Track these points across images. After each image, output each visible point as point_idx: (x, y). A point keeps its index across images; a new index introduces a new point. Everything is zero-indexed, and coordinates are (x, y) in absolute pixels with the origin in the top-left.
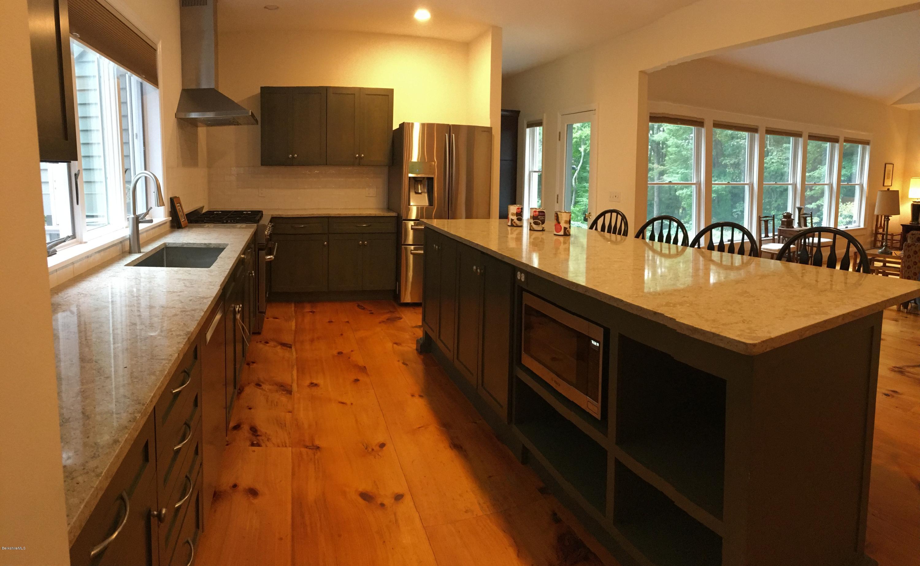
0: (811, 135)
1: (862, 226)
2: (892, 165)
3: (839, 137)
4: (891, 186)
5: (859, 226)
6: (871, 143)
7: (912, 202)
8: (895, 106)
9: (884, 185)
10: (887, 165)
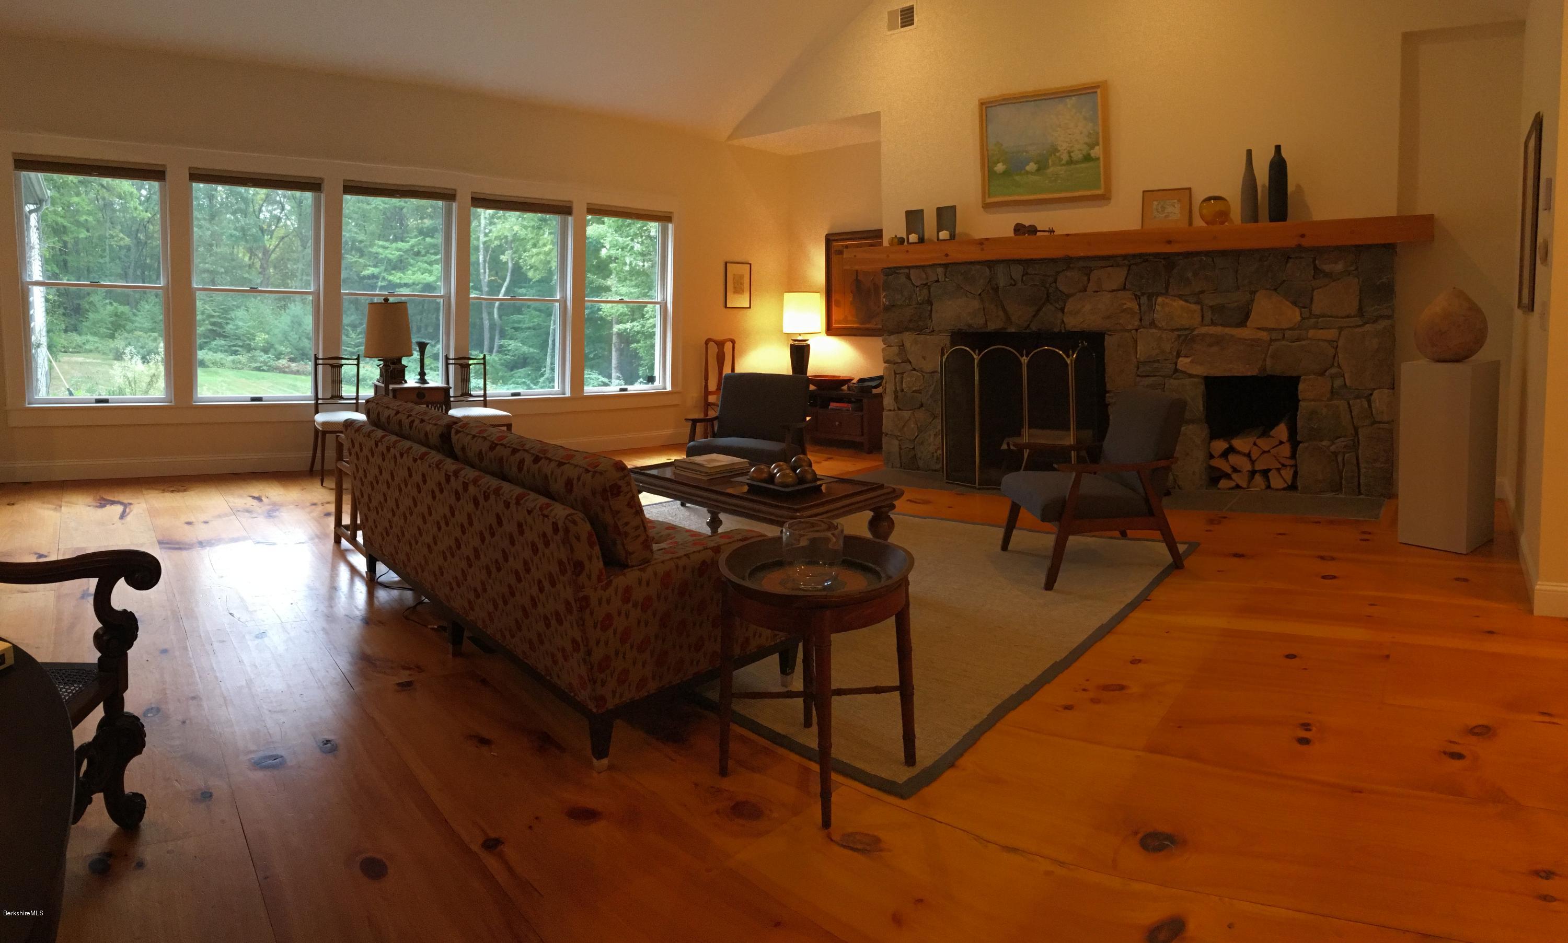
0: (474, 196)
1: (669, 388)
2: (749, 265)
3: (571, 202)
4: (750, 307)
5: (665, 389)
6: (675, 218)
7: (791, 342)
8: (736, 142)
9: (726, 307)
10: (728, 264)
